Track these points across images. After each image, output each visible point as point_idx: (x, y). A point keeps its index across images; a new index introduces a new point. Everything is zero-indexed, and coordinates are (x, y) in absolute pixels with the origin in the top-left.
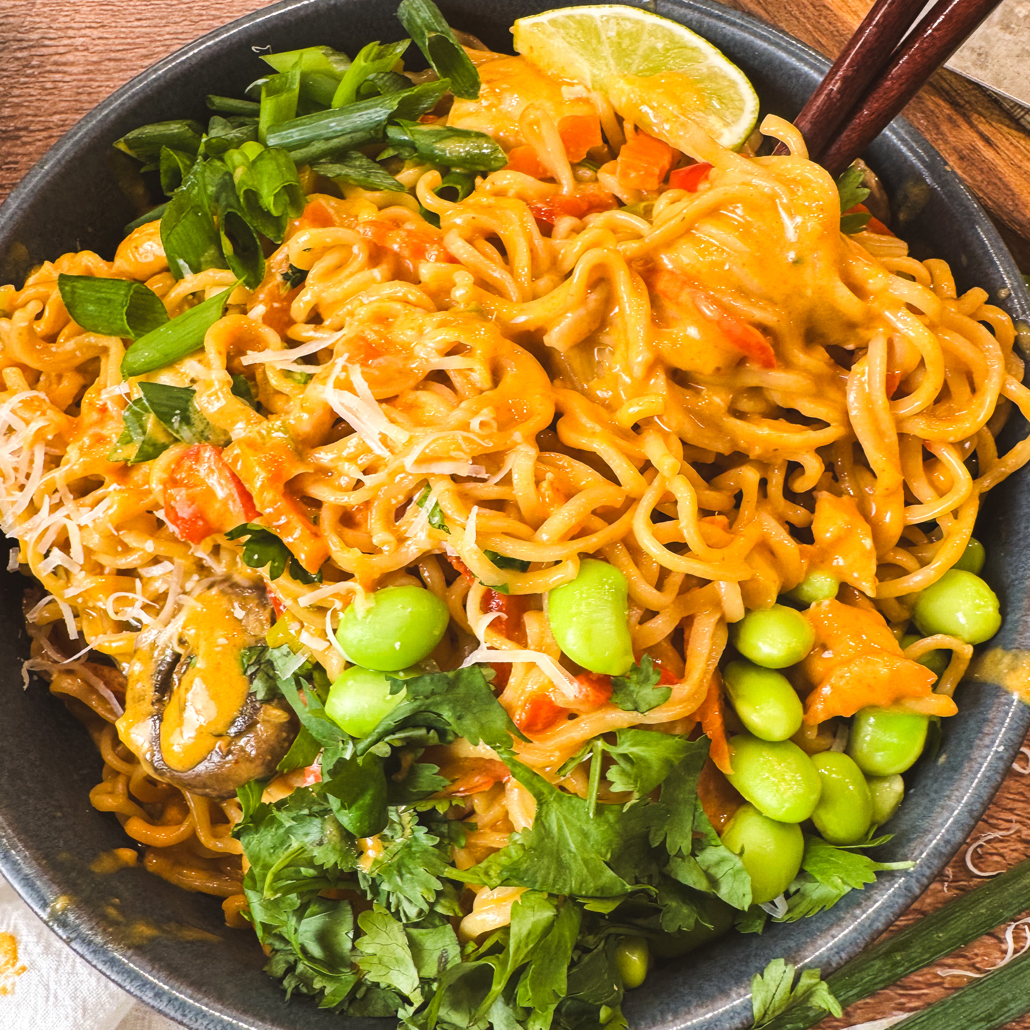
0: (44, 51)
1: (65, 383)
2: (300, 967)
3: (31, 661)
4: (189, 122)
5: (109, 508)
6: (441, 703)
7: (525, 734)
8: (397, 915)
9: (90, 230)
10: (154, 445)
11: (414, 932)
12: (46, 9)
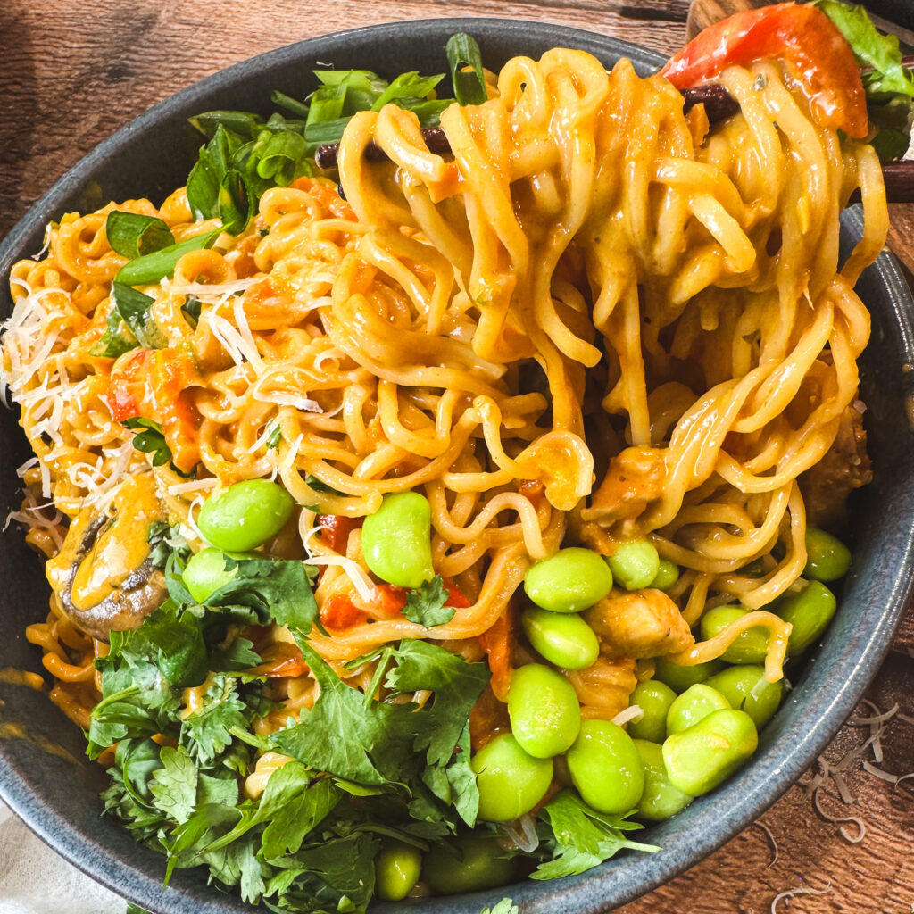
0: (192, 65)
1: (91, 292)
2: (126, 797)
3: (18, 513)
4: (256, 116)
5: (84, 388)
6: (264, 586)
7: (326, 628)
8: (194, 758)
9: (160, 189)
10: (122, 343)
11: (205, 777)
12: (205, 35)
